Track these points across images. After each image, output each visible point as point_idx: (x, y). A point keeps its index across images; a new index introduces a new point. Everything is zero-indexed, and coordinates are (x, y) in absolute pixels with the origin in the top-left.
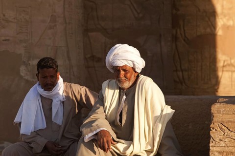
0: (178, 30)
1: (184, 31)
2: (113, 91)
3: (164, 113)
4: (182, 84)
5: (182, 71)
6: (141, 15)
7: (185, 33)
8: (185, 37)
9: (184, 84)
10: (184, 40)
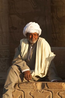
0: (54, 13)
1: (57, 14)
2: (25, 45)
3: (50, 56)
4: (56, 40)
5: (56, 33)
6: (36, 7)
7: (57, 15)
8: (57, 17)
9: (57, 40)
10: (57, 19)
